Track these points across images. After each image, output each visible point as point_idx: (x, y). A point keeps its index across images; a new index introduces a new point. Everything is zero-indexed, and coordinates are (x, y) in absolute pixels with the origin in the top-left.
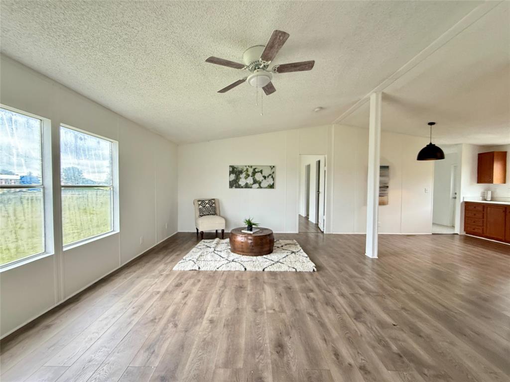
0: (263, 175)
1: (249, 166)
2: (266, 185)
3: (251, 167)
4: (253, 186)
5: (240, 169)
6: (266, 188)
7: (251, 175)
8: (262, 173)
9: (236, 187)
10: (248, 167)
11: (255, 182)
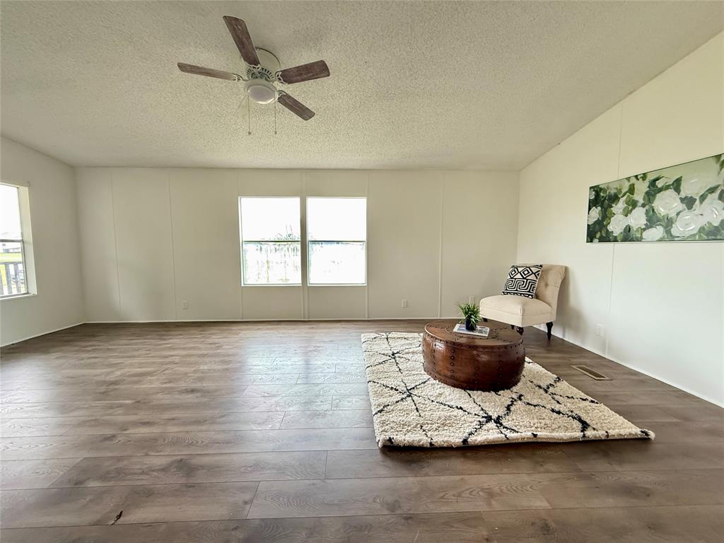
0: (683, 195)
1: (636, 177)
2: (693, 228)
3: (644, 176)
4: (645, 234)
5: (613, 192)
6: (691, 238)
7: (641, 201)
8: (678, 190)
9: (602, 240)
10: (633, 180)
11: (652, 220)
